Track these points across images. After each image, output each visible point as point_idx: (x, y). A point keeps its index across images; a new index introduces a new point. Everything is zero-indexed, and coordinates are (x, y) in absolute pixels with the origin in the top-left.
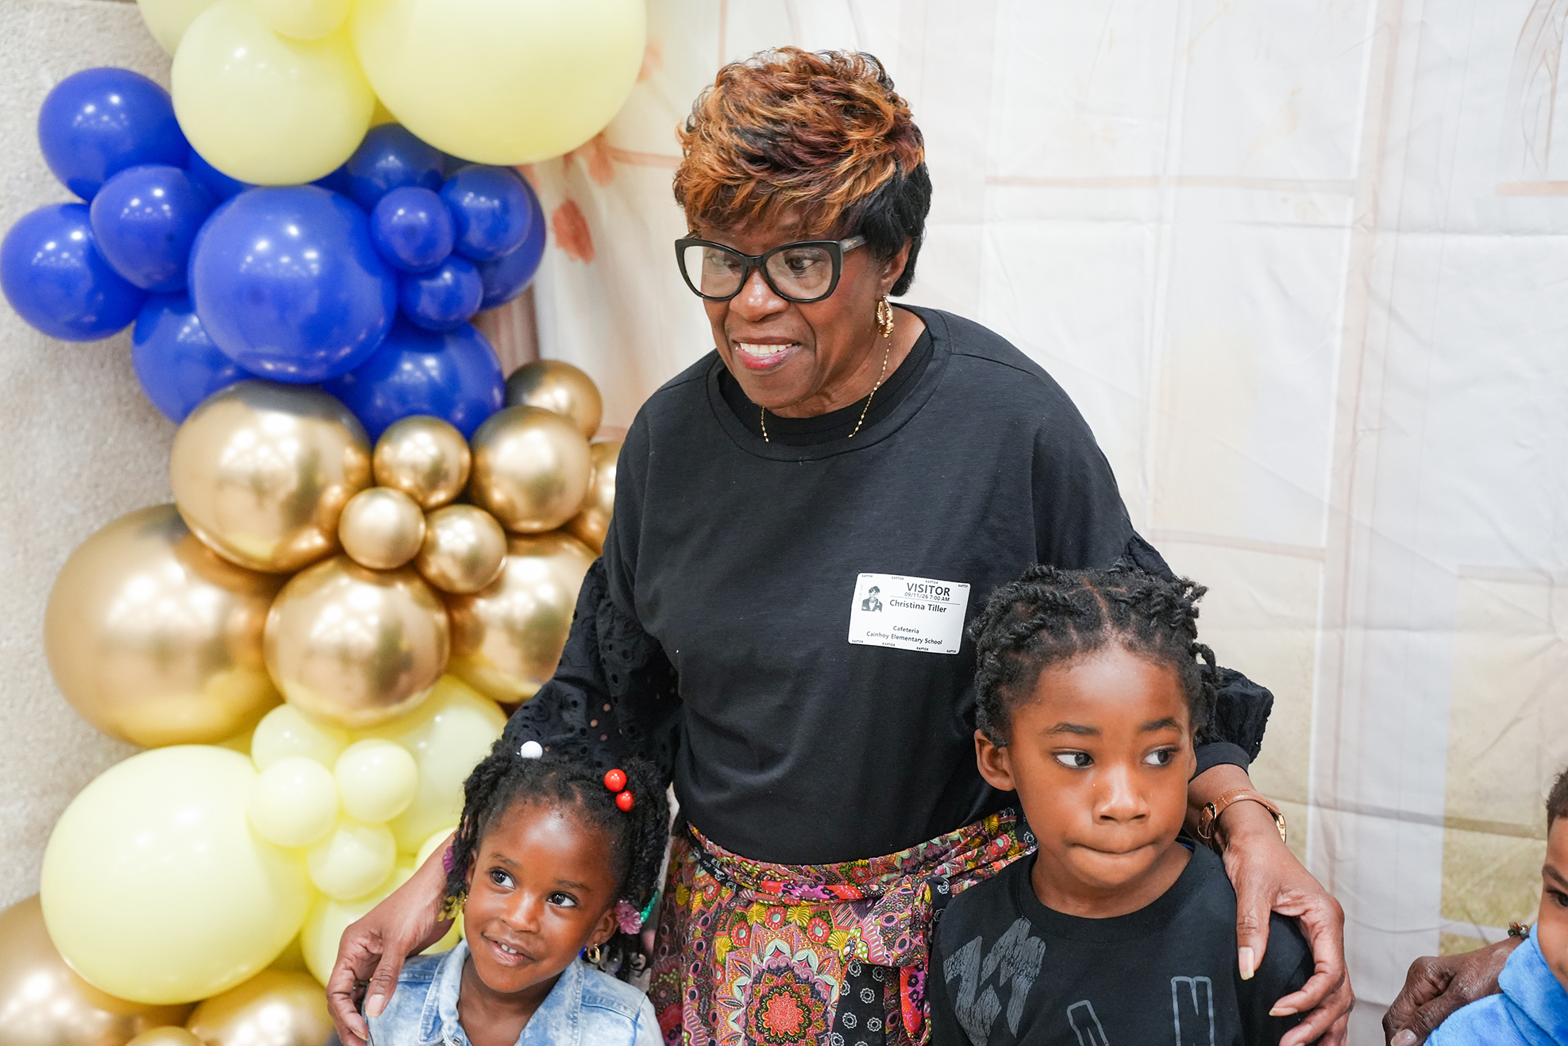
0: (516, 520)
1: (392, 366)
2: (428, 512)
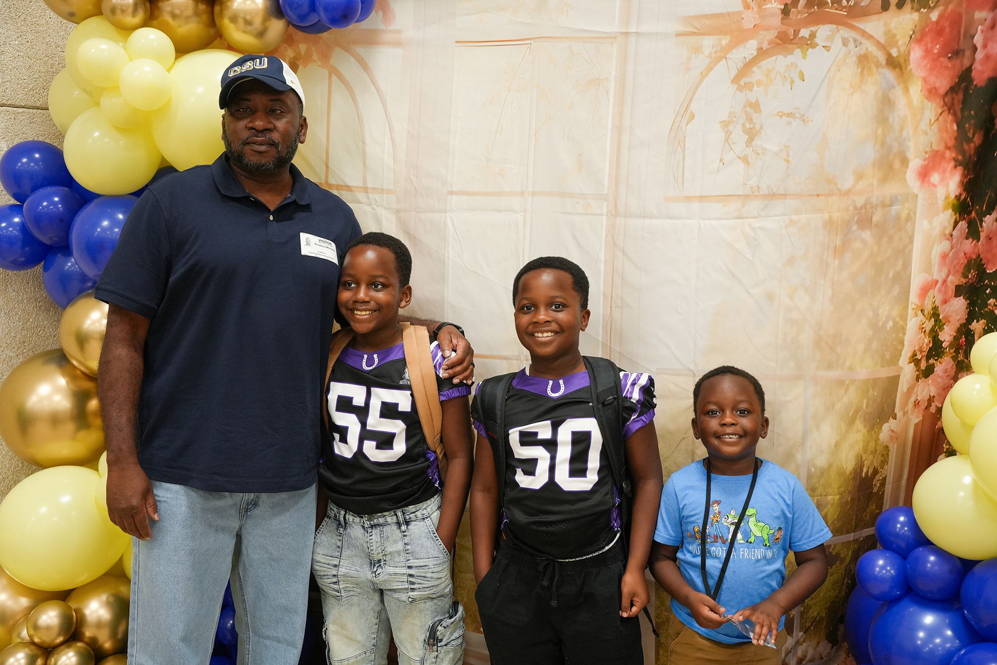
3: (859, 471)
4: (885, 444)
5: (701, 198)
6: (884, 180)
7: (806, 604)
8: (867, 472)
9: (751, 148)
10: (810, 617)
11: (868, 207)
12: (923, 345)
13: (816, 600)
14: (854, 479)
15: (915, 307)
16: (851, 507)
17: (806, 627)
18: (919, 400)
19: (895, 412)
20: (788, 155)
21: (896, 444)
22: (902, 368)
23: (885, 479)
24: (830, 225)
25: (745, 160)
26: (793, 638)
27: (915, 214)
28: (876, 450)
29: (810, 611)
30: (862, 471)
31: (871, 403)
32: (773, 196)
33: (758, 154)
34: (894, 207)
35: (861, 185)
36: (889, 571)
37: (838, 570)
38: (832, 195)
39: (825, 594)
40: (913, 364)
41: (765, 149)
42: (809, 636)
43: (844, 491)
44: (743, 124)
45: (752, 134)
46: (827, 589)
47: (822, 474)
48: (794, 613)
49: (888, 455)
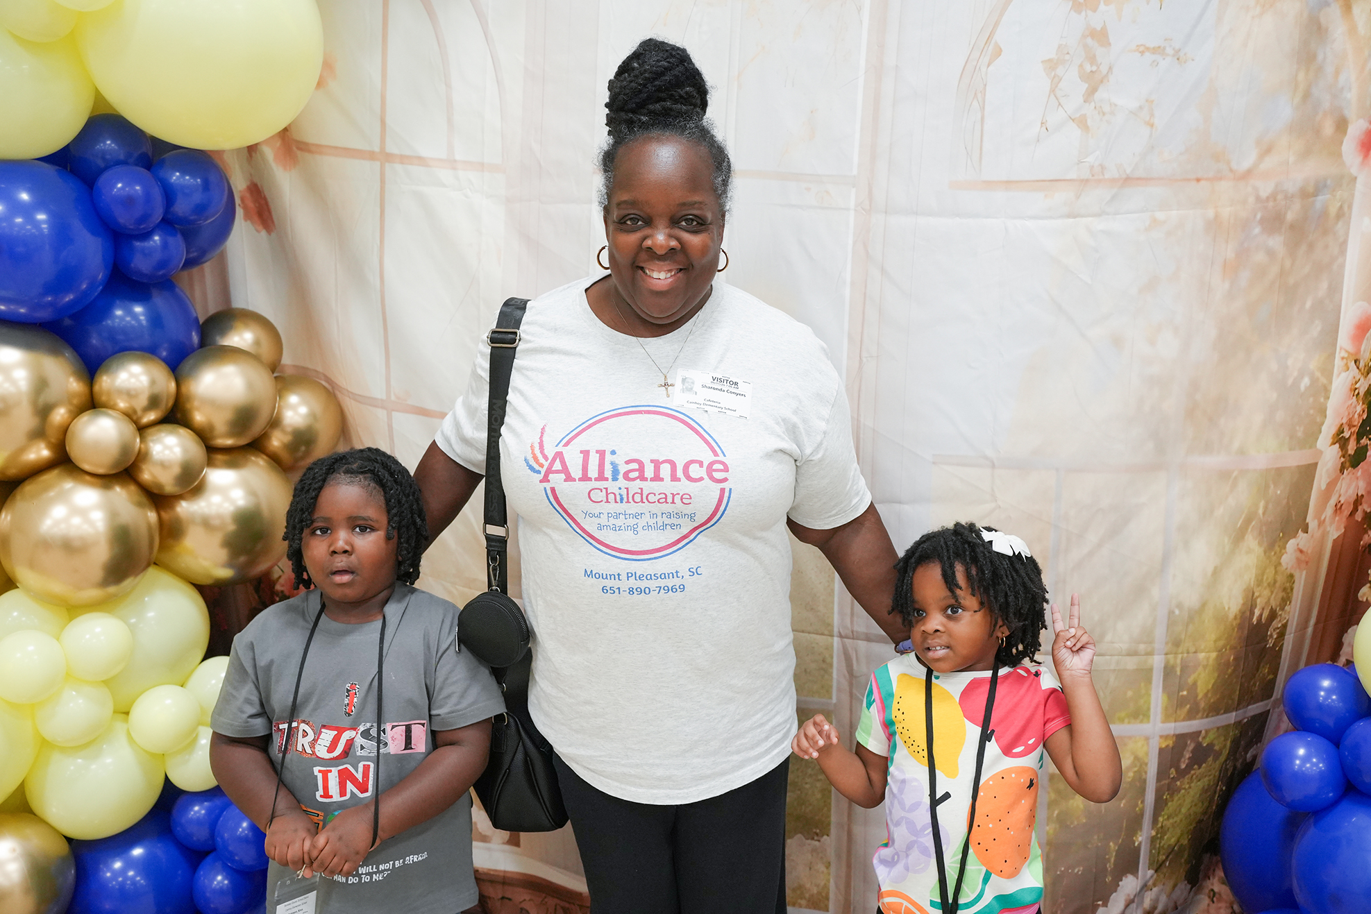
0: (214, 438)
1: (106, 311)
2: (142, 429)
3: (1248, 613)
4: (1288, 572)
5: (1008, 184)
6: (1306, 154)
7: (1160, 825)
8: (1261, 615)
9: (1093, 105)
10: (1166, 846)
11: (1280, 197)
12: (1353, 416)
13: (1175, 819)
14: (1240, 627)
15: (1346, 355)
16: (1234, 671)
17: (1158, 860)
18: (1342, 502)
19: (1307, 521)
20: (1152, 115)
21: (1304, 572)
22: (1321, 452)
23: (1285, 626)
24: (1214, 227)
25: (1082, 123)
26: (1137, 878)
27: (1350, 207)
28: (1275, 581)
29: (1166, 837)
30: (1252, 613)
31: (1270, 506)
32: (1128, 181)
33: (1104, 114)
34: (1320, 198)
35: (1269, 163)
36: (1316, 765)
37: (1210, 771)
38: (1220, 179)
39: (1189, 809)
40: (1337, 445)
41: (1116, 105)
42: (1162, 876)
43: (1225, 646)
44: (1081, 66)
45: (1094, 82)
46: (1192, 801)
47: (1191, 619)
48: (1140, 839)
49: (1292, 589)
